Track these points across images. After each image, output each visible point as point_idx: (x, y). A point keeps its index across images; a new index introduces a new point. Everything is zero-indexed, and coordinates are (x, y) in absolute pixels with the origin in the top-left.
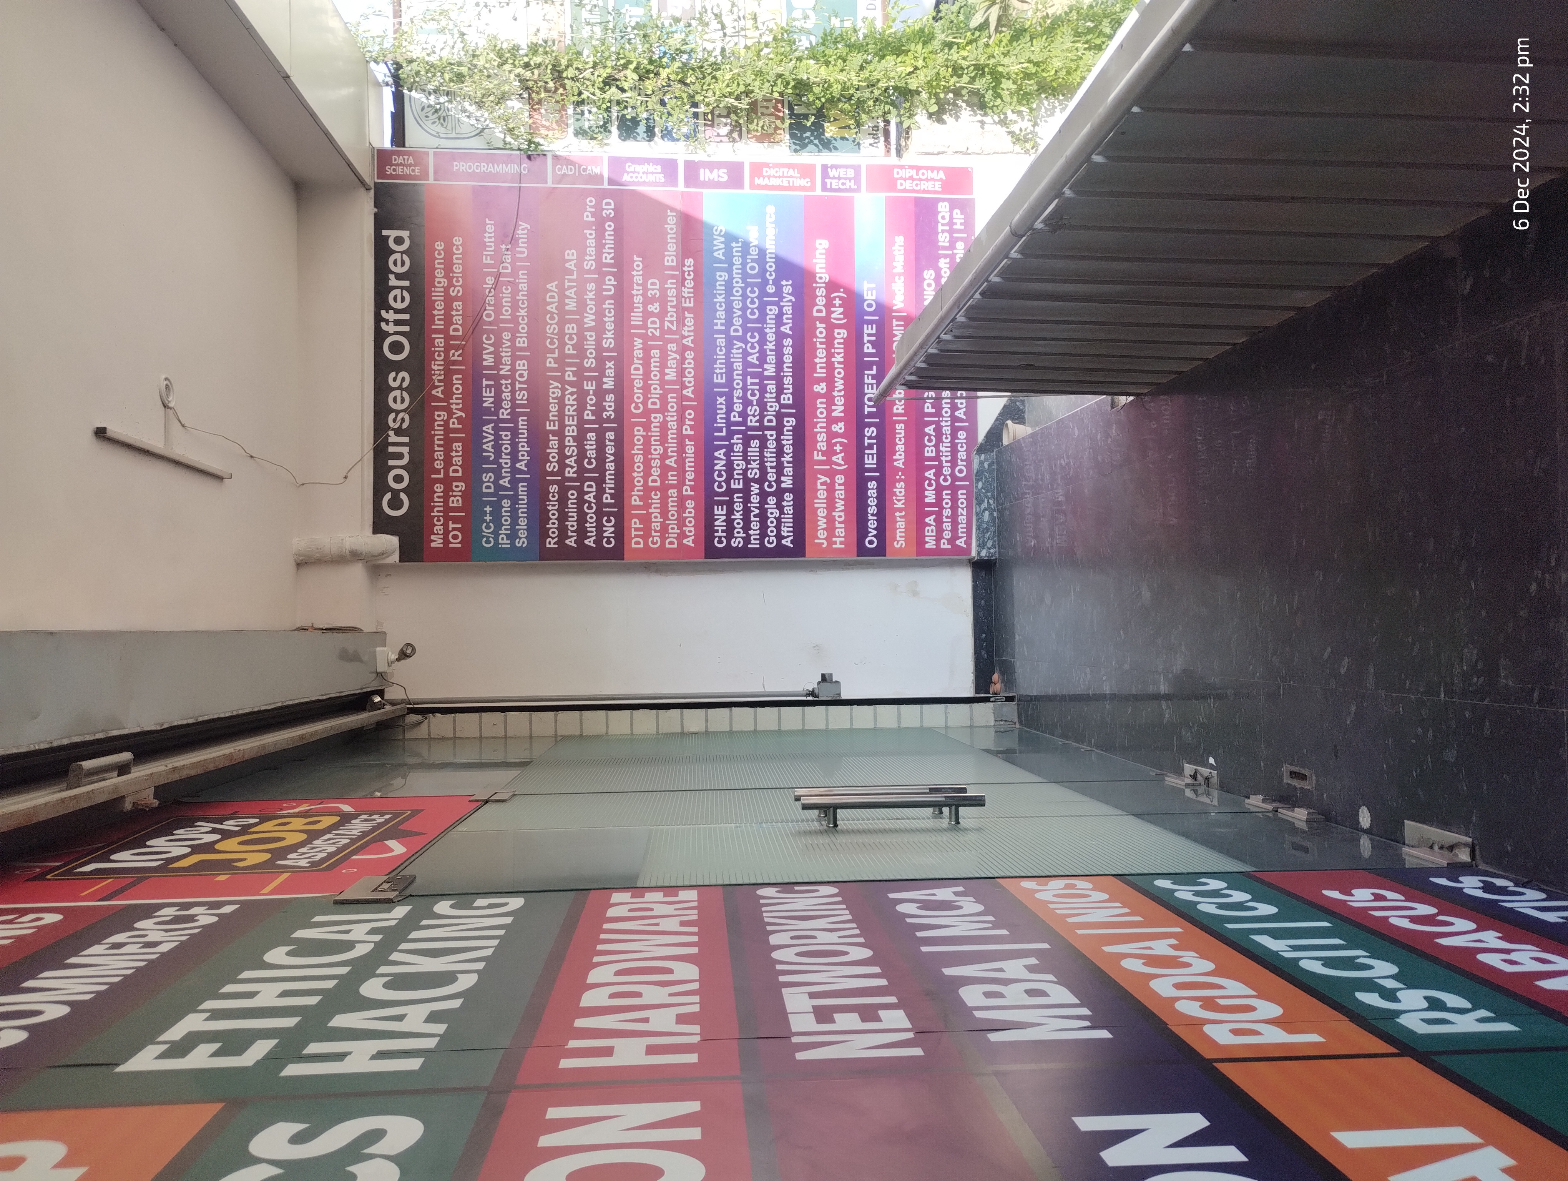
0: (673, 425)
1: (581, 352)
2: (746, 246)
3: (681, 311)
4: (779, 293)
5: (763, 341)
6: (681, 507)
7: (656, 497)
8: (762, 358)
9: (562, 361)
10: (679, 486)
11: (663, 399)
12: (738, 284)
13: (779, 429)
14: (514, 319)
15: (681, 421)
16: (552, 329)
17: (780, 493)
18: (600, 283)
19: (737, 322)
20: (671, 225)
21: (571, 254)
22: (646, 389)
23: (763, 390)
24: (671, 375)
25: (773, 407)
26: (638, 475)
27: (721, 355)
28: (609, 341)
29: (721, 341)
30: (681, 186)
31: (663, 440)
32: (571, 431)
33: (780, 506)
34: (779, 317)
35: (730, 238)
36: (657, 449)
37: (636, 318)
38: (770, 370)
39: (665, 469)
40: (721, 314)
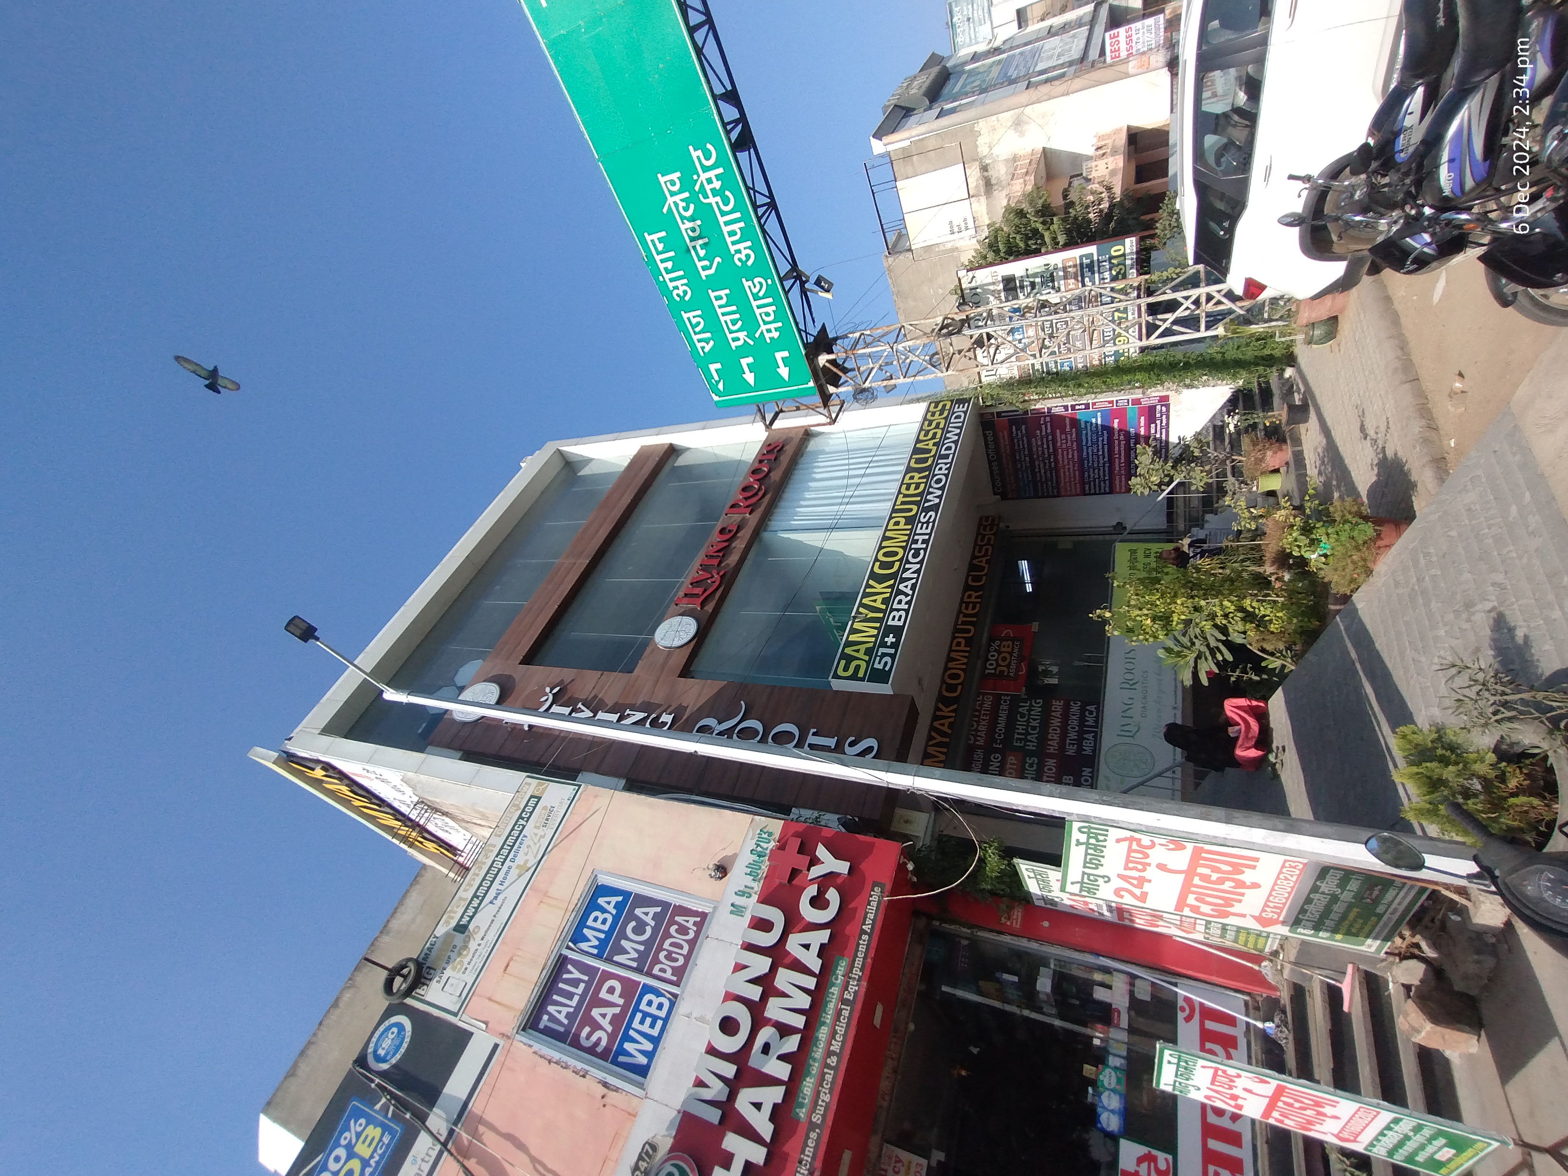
0: (1072, 468)
1: (1043, 453)
2: (1092, 423)
3: (1072, 442)
4: (1103, 434)
5: (1098, 446)
6: (1075, 484)
7: (1068, 484)
8: (1098, 450)
9: (1038, 456)
10: (1075, 480)
11: (1068, 462)
12: (1089, 434)
13: (1104, 467)
14: (1024, 447)
15: (1074, 467)
16: (1034, 449)
17: (1105, 481)
18: (1047, 438)
19: (1090, 442)
20: (1067, 421)
21: (1038, 432)
22: (1063, 461)
23: (1098, 458)
24: (1070, 456)
25: (1102, 462)
26: (1062, 479)
27: (1085, 451)
28: (1051, 450)
29: (1085, 448)
30: (1070, 411)
31: (1069, 471)
32: (1043, 471)
33: (1105, 483)
34: (1103, 440)
35: (1086, 422)
36: (1067, 473)
37: (1059, 444)
38: (1100, 453)
39: (1070, 478)
40: (1084, 441)
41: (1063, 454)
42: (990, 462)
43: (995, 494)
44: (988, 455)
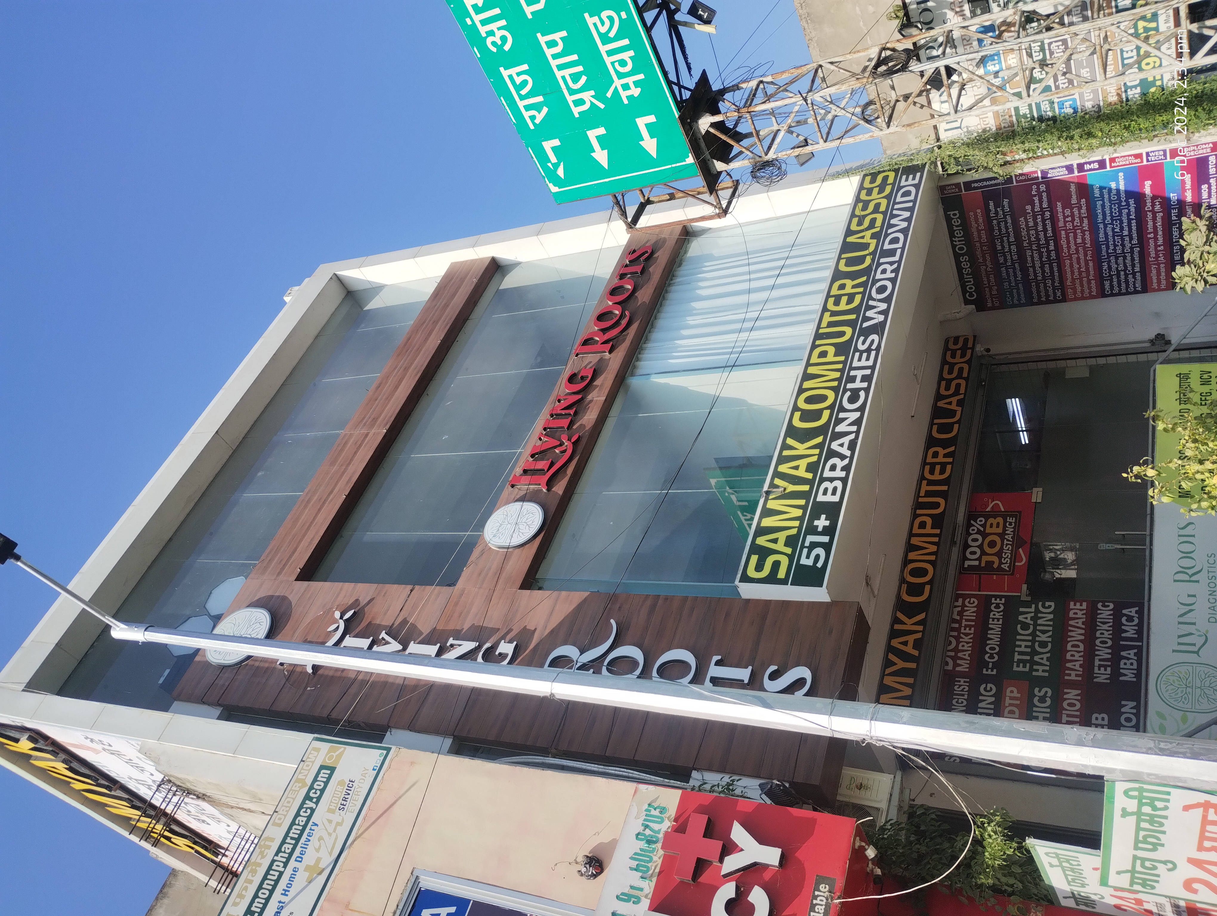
0: (1082, 257)
1: (1038, 239)
2: (1110, 190)
3: (1081, 219)
4: (1128, 205)
5: (1121, 222)
6: (1089, 282)
7: (1077, 282)
8: (1122, 229)
9: (1030, 244)
10: (1088, 276)
11: (1077, 250)
12: (1107, 204)
13: (1132, 252)
14: (1008, 233)
15: (1086, 255)
16: (1024, 233)
17: (1134, 274)
18: (1043, 215)
19: (1108, 218)
20: (1073, 188)
21: (1029, 208)
22: (1069, 248)
23: (1123, 240)
24: (1079, 241)
25: (1128, 245)
26: (1069, 275)
27: (1102, 232)
28: (1050, 233)
29: (1101, 226)
30: (1076, 173)
31: (1079, 262)
32: (1038, 264)
33: (1134, 277)
34: (1129, 214)
35: (1101, 188)
36: (1076, 266)
37: (1061, 224)
38: (1126, 233)
39: (1080, 273)
40: (1100, 216)
41: (1067, 238)
42: (957, 256)
43: (967, 302)
44: (954, 247)
